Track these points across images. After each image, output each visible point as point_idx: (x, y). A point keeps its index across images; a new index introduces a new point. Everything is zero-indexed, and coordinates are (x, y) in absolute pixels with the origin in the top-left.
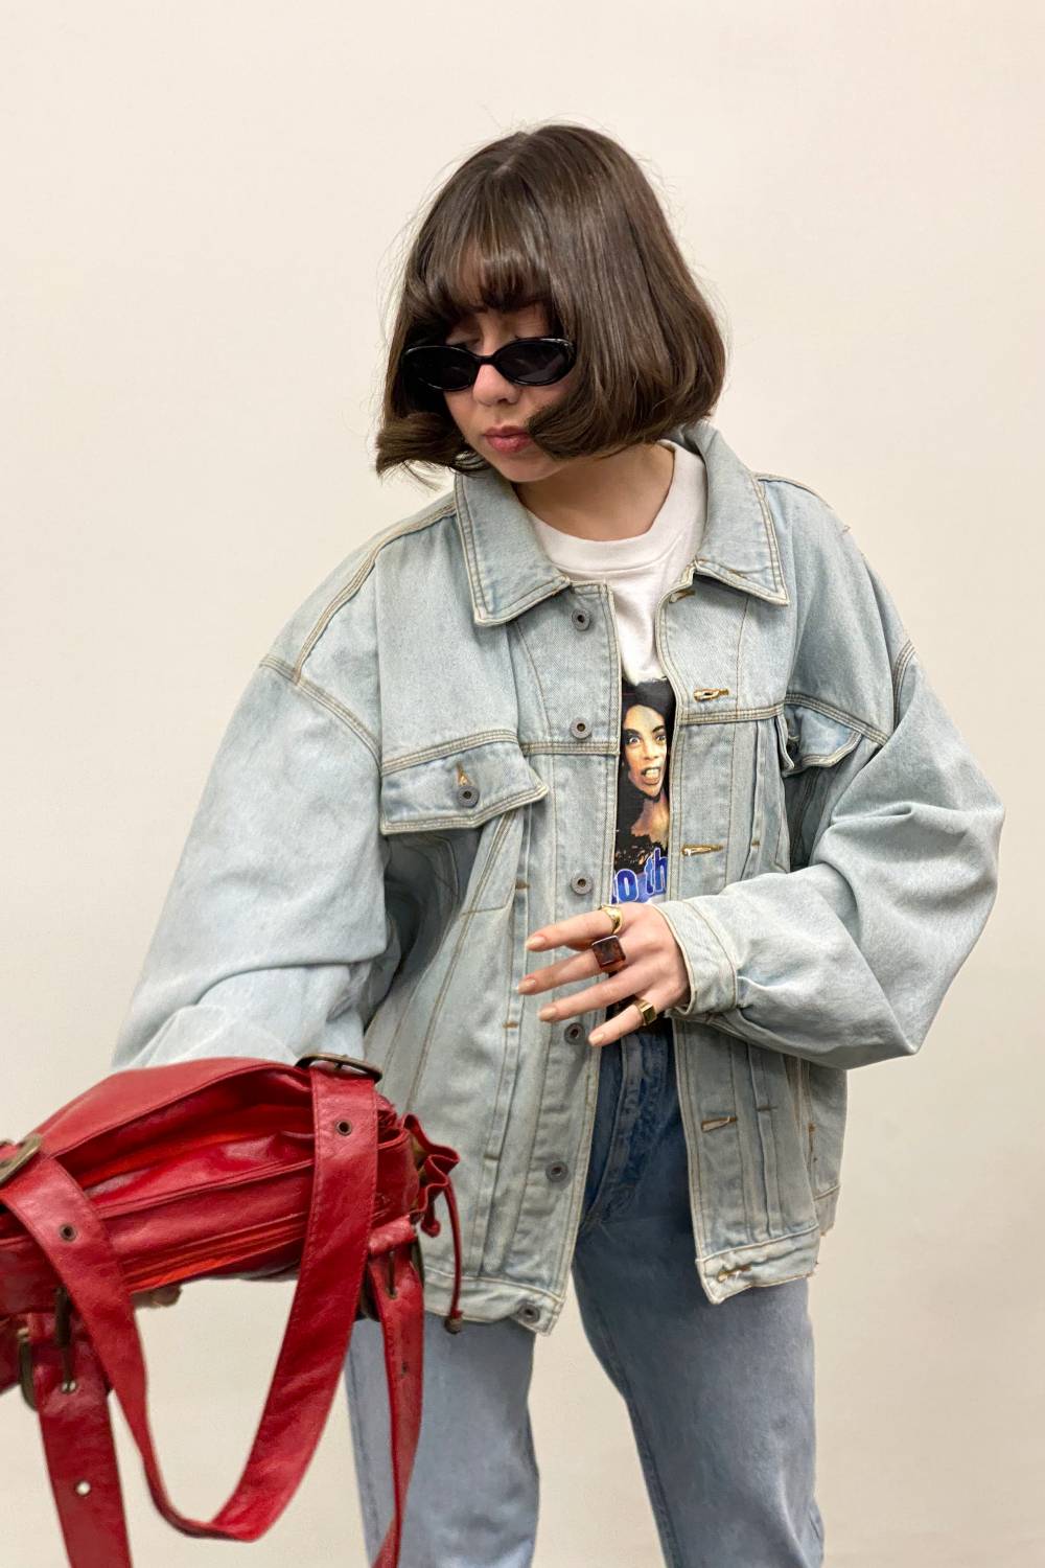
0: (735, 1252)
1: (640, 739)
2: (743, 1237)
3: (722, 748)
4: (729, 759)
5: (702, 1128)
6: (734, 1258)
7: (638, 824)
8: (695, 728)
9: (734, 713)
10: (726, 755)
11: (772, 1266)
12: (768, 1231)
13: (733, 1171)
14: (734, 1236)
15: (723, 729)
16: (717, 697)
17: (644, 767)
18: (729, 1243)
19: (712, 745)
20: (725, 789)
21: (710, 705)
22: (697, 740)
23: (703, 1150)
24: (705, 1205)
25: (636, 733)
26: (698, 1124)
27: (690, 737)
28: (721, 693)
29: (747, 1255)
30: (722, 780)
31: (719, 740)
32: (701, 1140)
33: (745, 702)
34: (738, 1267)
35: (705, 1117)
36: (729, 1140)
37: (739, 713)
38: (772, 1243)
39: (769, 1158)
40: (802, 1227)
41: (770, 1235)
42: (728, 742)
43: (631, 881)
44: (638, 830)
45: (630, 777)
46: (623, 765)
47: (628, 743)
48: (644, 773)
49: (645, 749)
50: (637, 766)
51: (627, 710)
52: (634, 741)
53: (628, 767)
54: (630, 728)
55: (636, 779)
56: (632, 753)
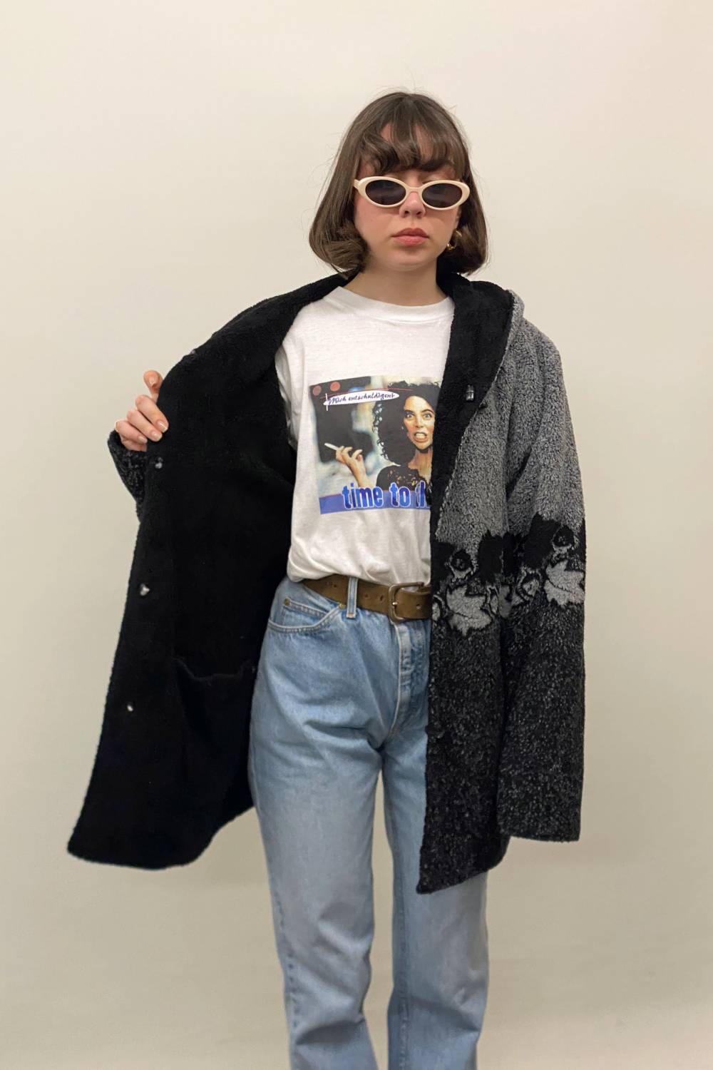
1: (414, 415)
7: (412, 462)
17: (415, 431)
25: (411, 412)
43: (407, 494)
44: (412, 466)
45: (408, 435)
46: (403, 428)
47: (406, 417)
48: (415, 435)
49: (416, 421)
50: (412, 430)
51: (406, 399)
52: (410, 417)
53: (406, 430)
54: (408, 409)
55: (411, 437)
56: (409, 422)
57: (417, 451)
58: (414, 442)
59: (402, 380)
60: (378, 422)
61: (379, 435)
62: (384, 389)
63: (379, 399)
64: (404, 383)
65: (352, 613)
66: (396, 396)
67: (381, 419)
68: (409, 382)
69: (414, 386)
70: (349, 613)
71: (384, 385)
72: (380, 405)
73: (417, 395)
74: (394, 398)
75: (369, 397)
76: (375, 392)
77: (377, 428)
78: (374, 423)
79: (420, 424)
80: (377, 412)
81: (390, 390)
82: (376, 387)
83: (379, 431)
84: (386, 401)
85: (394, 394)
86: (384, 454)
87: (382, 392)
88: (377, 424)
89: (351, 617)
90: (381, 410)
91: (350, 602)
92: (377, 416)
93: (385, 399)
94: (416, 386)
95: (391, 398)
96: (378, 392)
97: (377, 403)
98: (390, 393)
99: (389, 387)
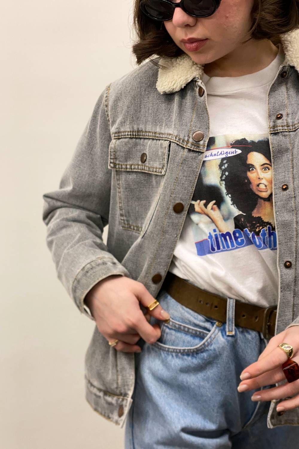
1: (255, 169)
17: (258, 183)
44: (255, 214)
45: (251, 187)
46: (246, 181)
47: (249, 171)
48: (258, 185)
49: (258, 174)
50: (255, 182)
51: (247, 155)
52: (252, 170)
53: (250, 183)
54: (250, 163)
55: (254, 188)
56: (252, 175)
57: (259, 200)
58: (257, 193)
59: (243, 138)
60: (224, 176)
61: (226, 188)
62: (228, 147)
63: (224, 156)
64: (244, 140)
65: (232, 331)
66: (239, 151)
67: (227, 173)
68: (249, 139)
69: (253, 142)
70: (229, 331)
71: (227, 144)
72: (225, 162)
73: (256, 151)
74: (237, 153)
75: (215, 155)
76: (220, 151)
77: (224, 182)
78: (221, 177)
79: (261, 177)
80: (223, 167)
81: (232, 148)
82: (221, 146)
83: (225, 185)
84: (230, 157)
85: (237, 150)
86: (233, 204)
87: (225, 150)
88: (223, 178)
89: (230, 334)
90: (226, 165)
91: (229, 321)
92: (223, 171)
93: (229, 155)
94: (255, 142)
95: (235, 154)
96: (222, 150)
97: (223, 159)
98: (234, 150)
99: (231, 144)
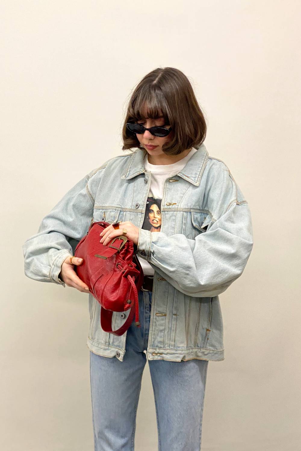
0: (159, 349)
1: (153, 212)
2: (162, 346)
3: (174, 218)
4: (175, 220)
5: (156, 315)
6: (158, 351)
8: (166, 212)
9: (177, 209)
10: (174, 219)
11: (168, 356)
12: (169, 346)
13: (162, 328)
14: (159, 345)
15: (173, 213)
16: (173, 205)
17: (153, 219)
18: (157, 346)
19: (171, 217)
20: (174, 228)
21: (170, 206)
22: (167, 215)
23: (154, 320)
24: (153, 335)
26: (155, 314)
27: (165, 215)
28: (174, 204)
29: (161, 351)
30: (173, 226)
31: (172, 215)
32: (155, 317)
33: (180, 207)
34: (158, 353)
35: (157, 312)
36: (163, 320)
37: (178, 209)
38: (169, 350)
39: (173, 327)
40: (179, 348)
41: (170, 347)
42: (175, 216)
49: (154, 215)
51: (152, 205)
53: (149, 218)
55: (151, 221)
56: (151, 215)
58: (152, 224)
79: (156, 217)
